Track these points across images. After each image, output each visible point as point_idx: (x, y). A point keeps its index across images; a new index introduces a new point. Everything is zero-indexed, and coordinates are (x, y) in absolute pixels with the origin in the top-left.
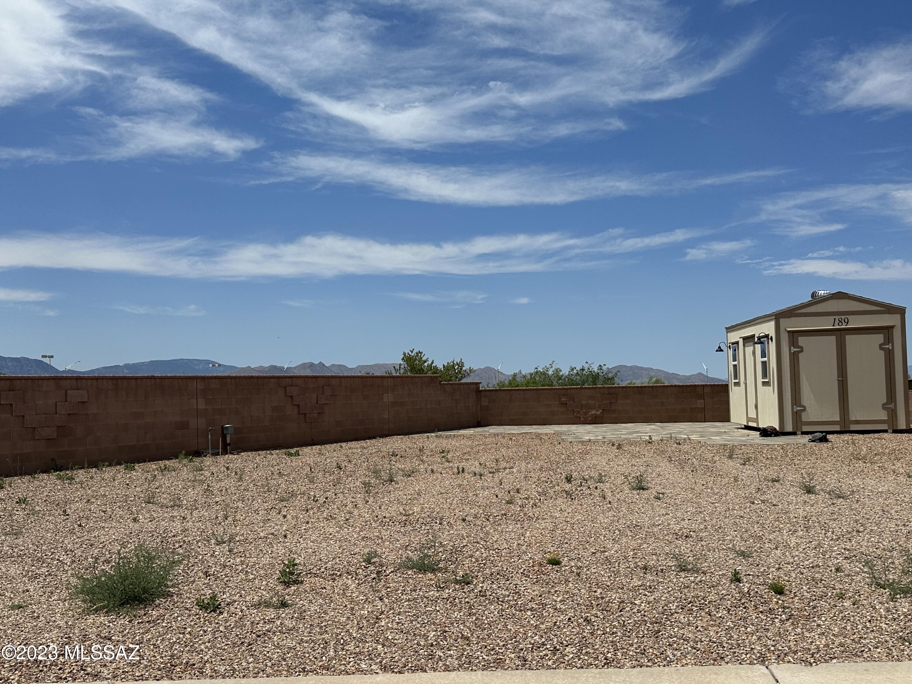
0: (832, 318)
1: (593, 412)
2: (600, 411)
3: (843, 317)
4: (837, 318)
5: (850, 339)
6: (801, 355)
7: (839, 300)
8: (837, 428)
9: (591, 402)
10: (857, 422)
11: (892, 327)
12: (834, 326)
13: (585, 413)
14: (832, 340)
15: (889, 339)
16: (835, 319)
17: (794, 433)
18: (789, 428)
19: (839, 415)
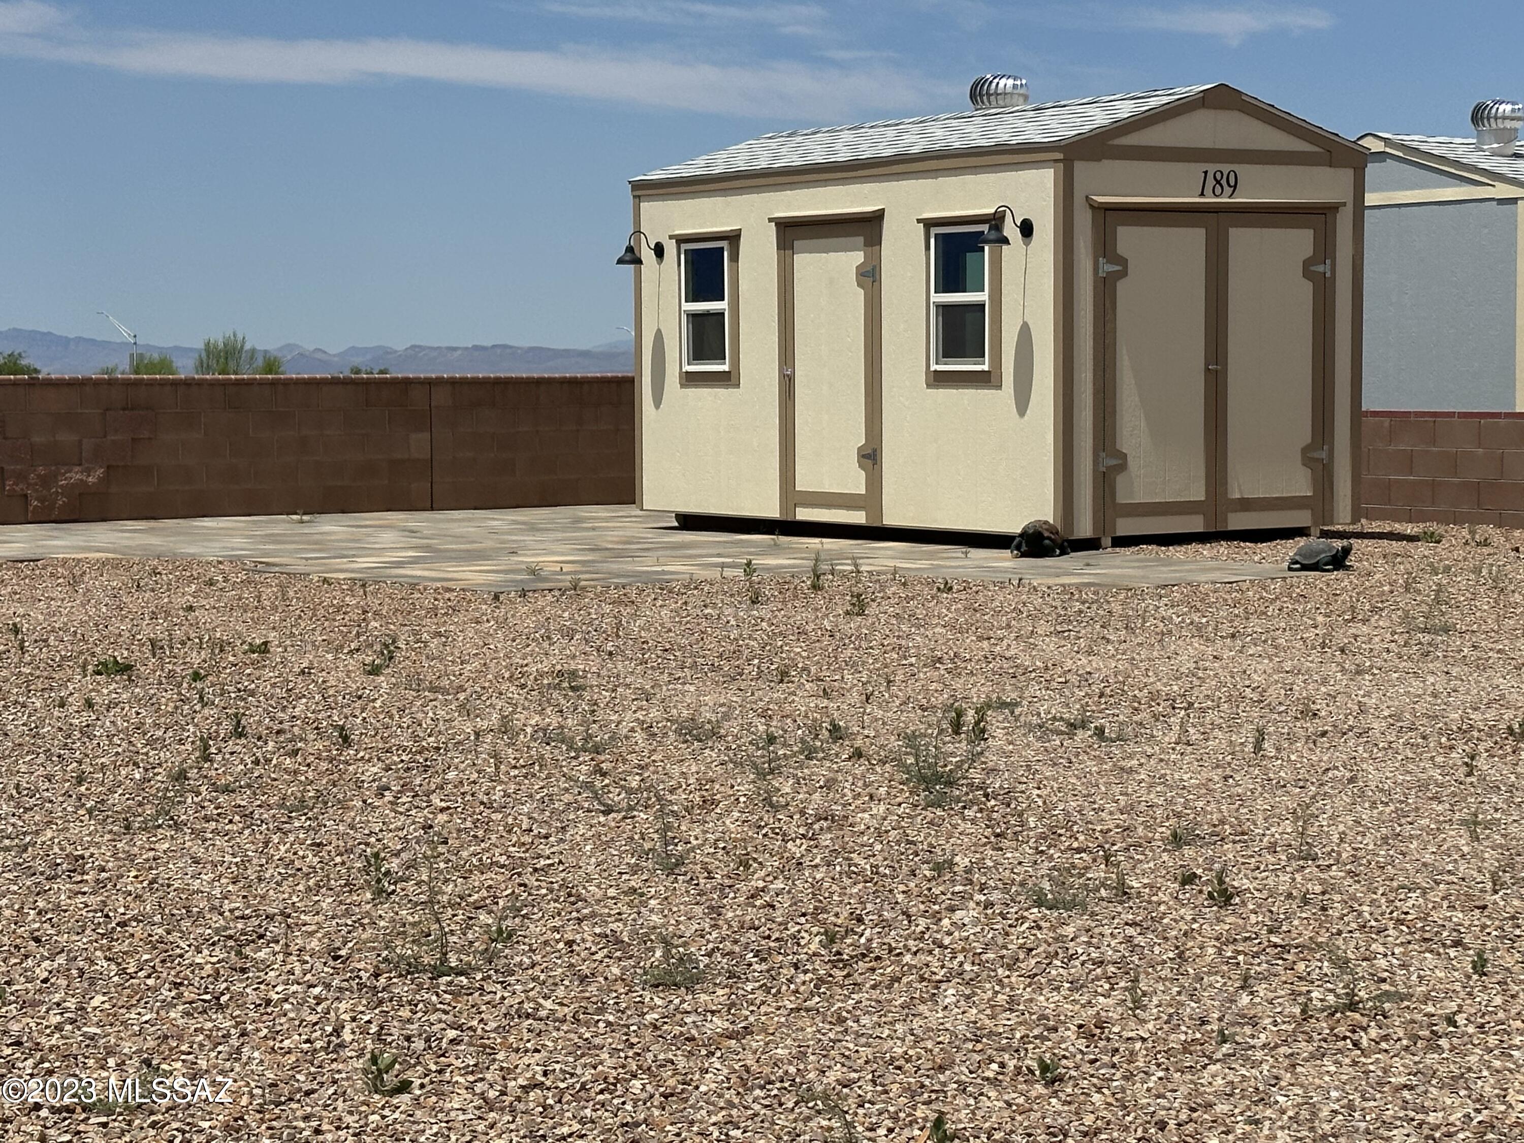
0: (1197, 169)
1: (76, 475)
2: (100, 472)
3: (1226, 168)
4: (1212, 168)
5: (1242, 239)
6: (1122, 287)
7: (1218, 111)
8: (1196, 524)
9: (66, 437)
10: (1246, 505)
11: (1333, 208)
12: (1202, 194)
13: (46, 481)
16: (1206, 173)
17: (1091, 544)
18: (1085, 529)
19: (1203, 482)
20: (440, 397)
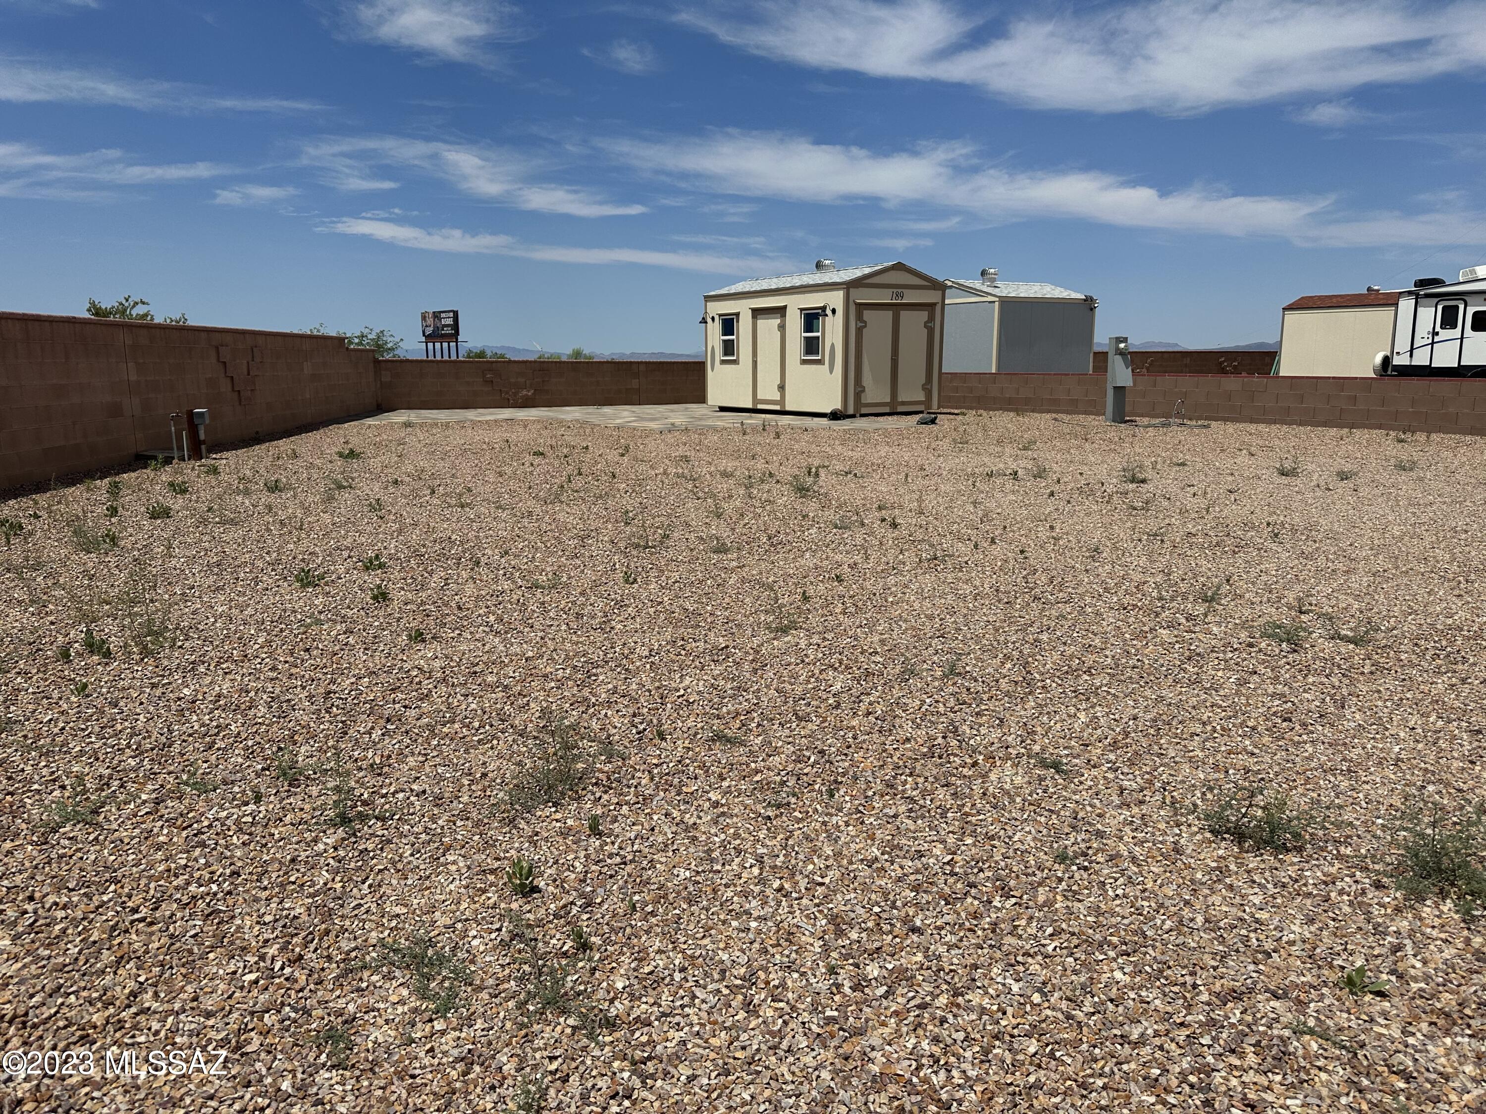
0: (889, 292)
1: (524, 392)
2: (533, 392)
3: (900, 291)
4: (895, 291)
5: (904, 315)
6: (865, 331)
7: (898, 271)
8: (887, 410)
9: (521, 380)
10: (903, 403)
11: (935, 304)
12: (892, 300)
13: (515, 394)
14: (890, 314)
15: (931, 318)
16: (893, 292)
17: (853, 416)
18: (851, 411)
19: (890, 396)
20: (642, 368)
